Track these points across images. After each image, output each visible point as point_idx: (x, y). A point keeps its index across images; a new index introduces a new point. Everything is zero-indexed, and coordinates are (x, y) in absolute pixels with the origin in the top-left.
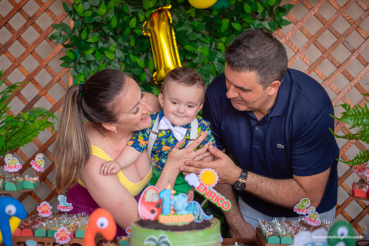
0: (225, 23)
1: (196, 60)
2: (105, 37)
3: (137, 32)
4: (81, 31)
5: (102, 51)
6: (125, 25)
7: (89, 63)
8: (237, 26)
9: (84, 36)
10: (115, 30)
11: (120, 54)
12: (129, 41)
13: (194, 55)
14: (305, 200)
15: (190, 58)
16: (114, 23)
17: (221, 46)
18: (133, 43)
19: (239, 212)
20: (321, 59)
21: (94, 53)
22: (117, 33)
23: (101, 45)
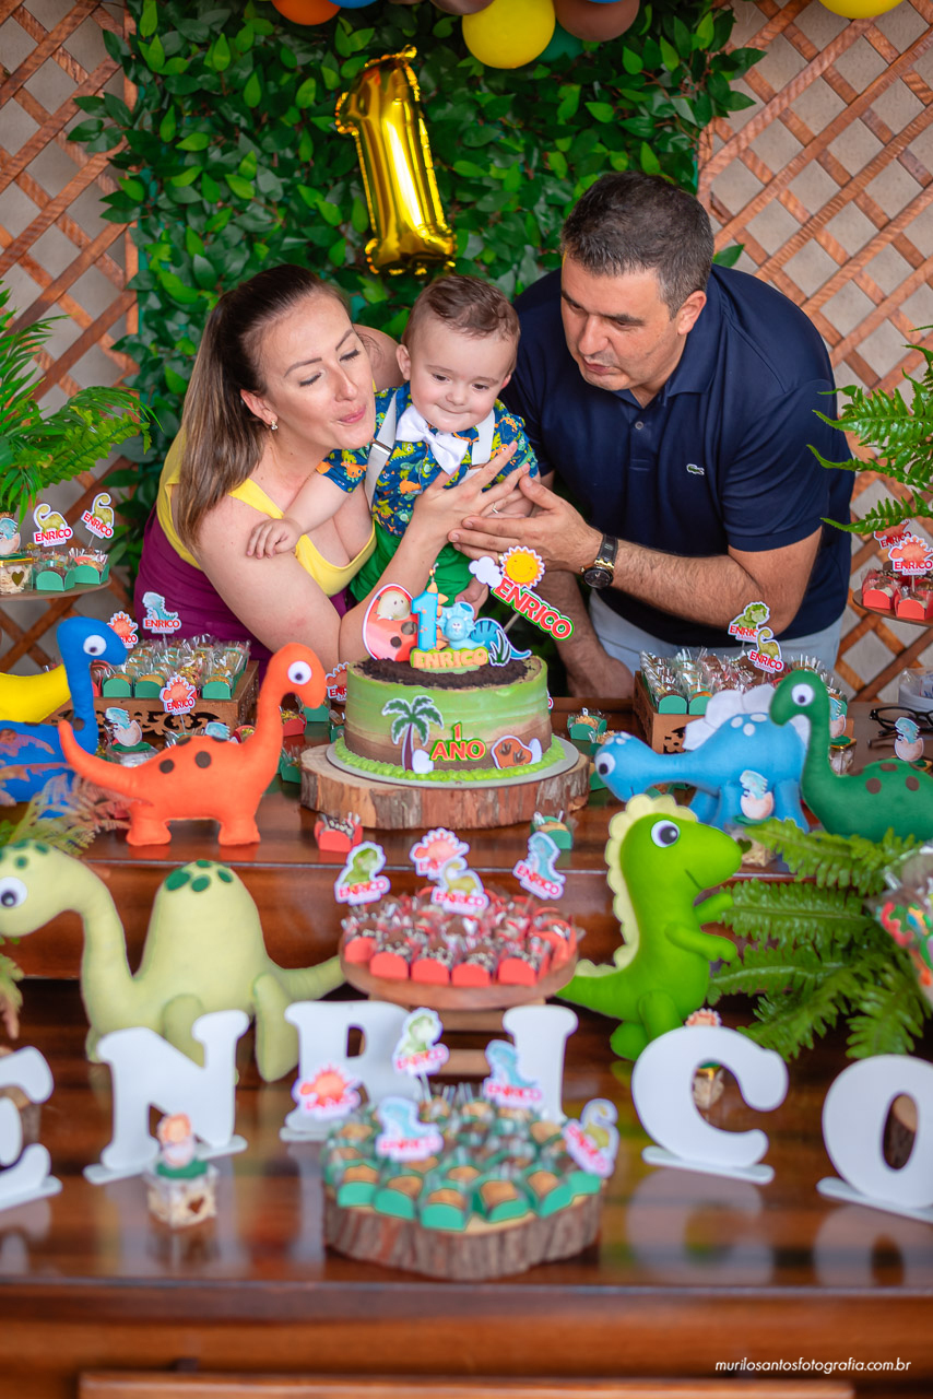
0: (570, 94)
1: (486, 204)
2: (226, 133)
3: (321, 122)
4: (158, 118)
5: (218, 174)
6: (284, 100)
7: (182, 210)
8: (602, 111)
9: (167, 131)
10: (255, 115)
11: (270, 183)
12: (295, 146)
13: (481, 190)
14: (757, 608)
15: (467, 197)
16: (253, 94)
17: (556, 161)
18: (306, 152)
19: (590, 631)
20: (833, 207)
21: (195, 184)
22: (260, 122)
23: (215, 155)
